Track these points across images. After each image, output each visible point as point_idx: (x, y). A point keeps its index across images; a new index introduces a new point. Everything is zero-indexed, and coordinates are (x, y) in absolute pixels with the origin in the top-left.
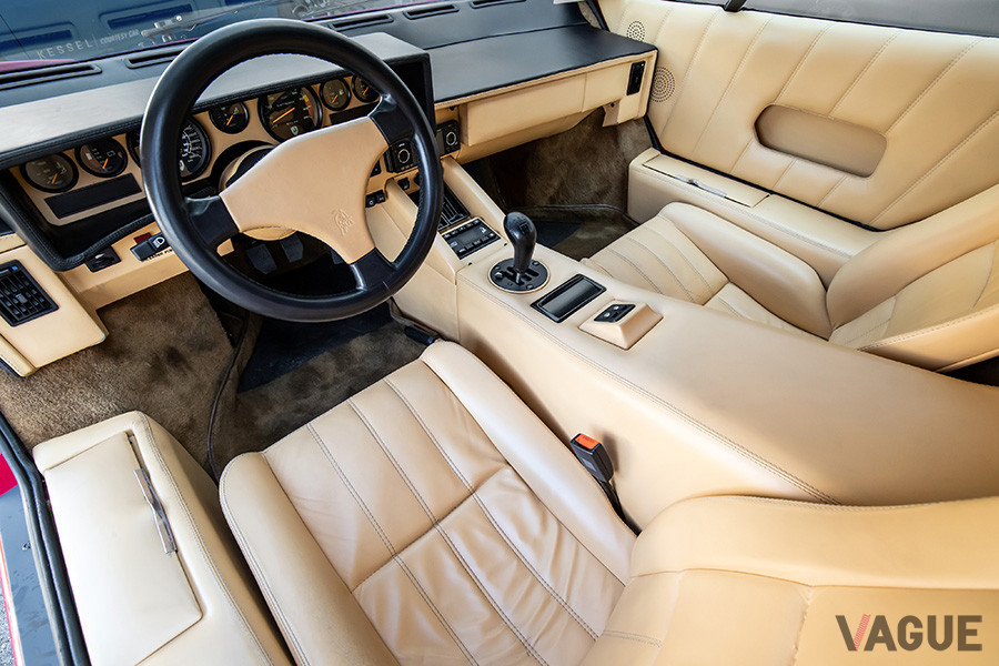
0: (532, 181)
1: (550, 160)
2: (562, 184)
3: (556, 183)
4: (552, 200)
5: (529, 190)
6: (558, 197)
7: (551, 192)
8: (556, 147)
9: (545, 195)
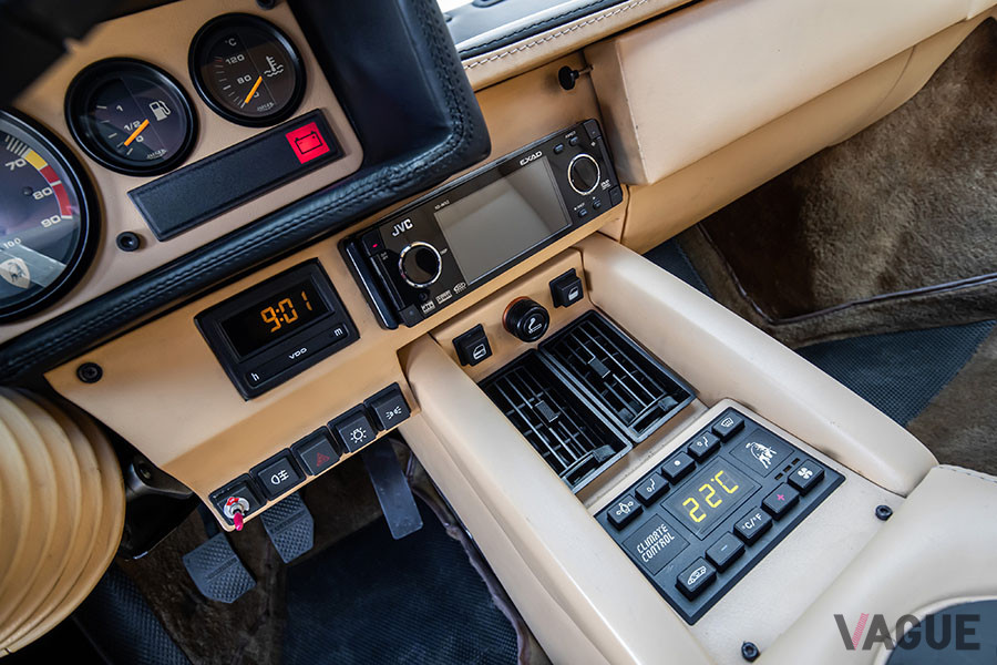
0: (822, 252)
1: (861, 191)
2: (905, 239)
3: (887, 242)
4: (886, 281)
5: (819, 273)
6: (901, 271)
7: (878, 264)
8: (871, 158)
9: (861, 274)
